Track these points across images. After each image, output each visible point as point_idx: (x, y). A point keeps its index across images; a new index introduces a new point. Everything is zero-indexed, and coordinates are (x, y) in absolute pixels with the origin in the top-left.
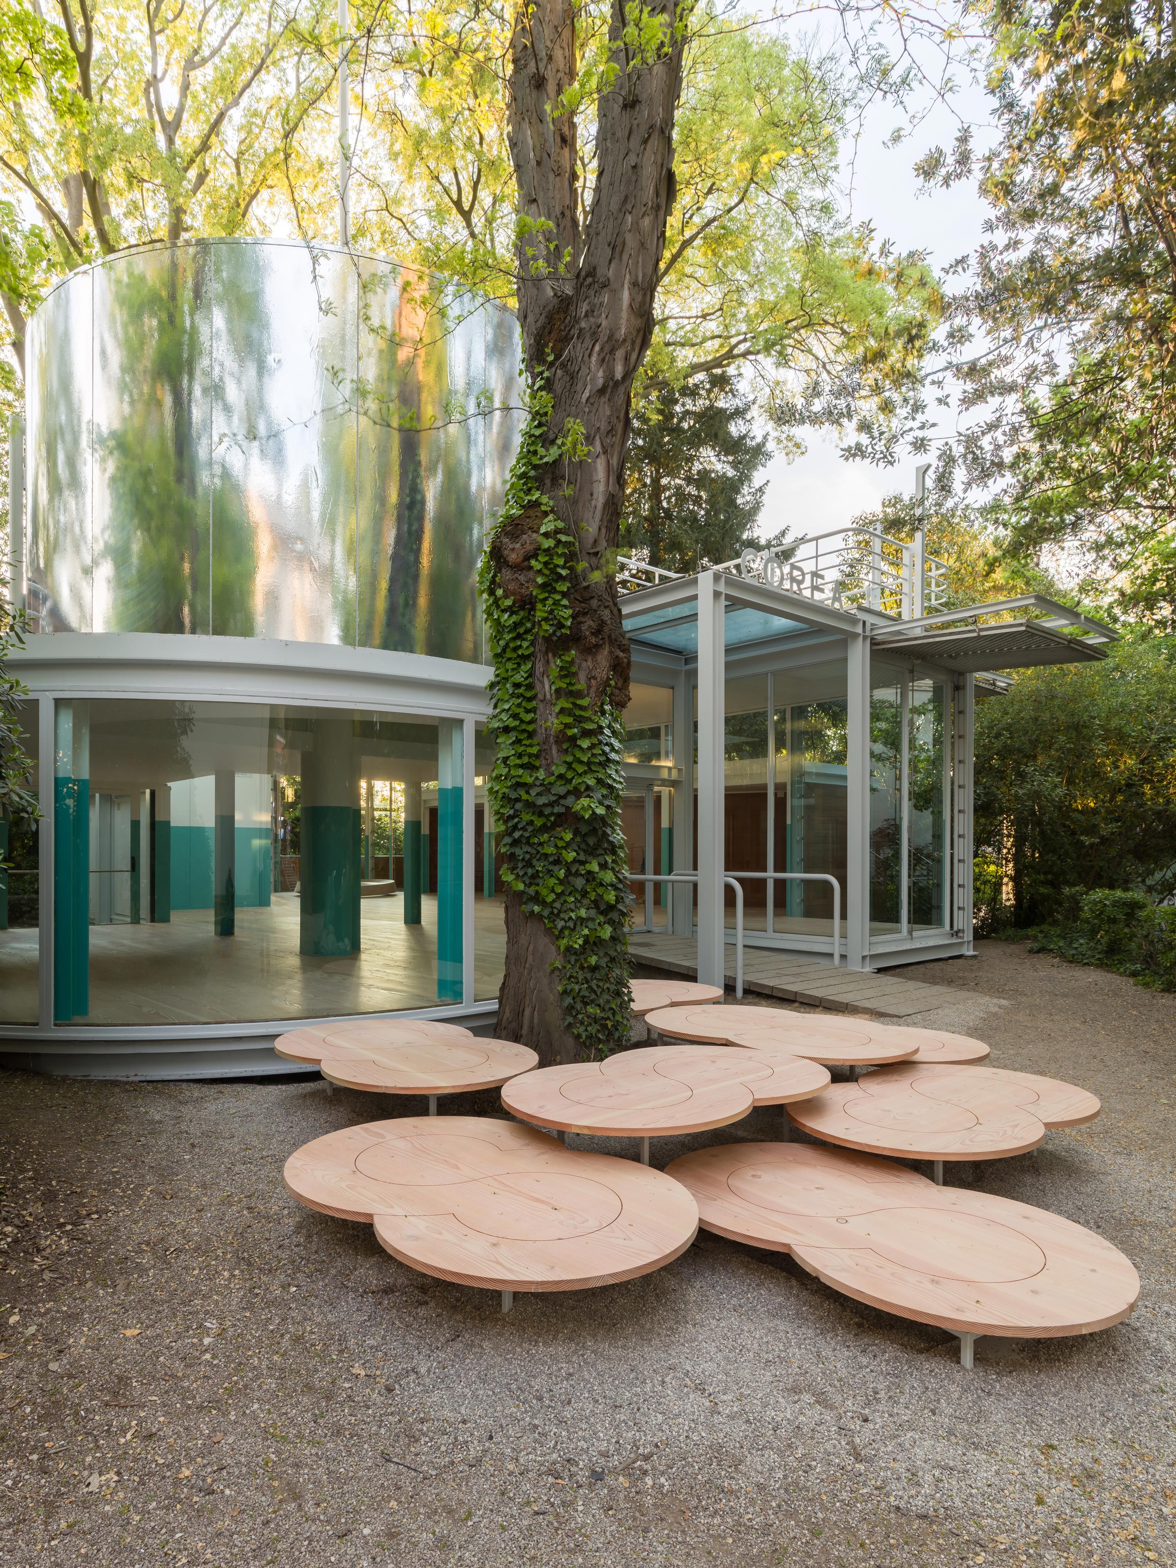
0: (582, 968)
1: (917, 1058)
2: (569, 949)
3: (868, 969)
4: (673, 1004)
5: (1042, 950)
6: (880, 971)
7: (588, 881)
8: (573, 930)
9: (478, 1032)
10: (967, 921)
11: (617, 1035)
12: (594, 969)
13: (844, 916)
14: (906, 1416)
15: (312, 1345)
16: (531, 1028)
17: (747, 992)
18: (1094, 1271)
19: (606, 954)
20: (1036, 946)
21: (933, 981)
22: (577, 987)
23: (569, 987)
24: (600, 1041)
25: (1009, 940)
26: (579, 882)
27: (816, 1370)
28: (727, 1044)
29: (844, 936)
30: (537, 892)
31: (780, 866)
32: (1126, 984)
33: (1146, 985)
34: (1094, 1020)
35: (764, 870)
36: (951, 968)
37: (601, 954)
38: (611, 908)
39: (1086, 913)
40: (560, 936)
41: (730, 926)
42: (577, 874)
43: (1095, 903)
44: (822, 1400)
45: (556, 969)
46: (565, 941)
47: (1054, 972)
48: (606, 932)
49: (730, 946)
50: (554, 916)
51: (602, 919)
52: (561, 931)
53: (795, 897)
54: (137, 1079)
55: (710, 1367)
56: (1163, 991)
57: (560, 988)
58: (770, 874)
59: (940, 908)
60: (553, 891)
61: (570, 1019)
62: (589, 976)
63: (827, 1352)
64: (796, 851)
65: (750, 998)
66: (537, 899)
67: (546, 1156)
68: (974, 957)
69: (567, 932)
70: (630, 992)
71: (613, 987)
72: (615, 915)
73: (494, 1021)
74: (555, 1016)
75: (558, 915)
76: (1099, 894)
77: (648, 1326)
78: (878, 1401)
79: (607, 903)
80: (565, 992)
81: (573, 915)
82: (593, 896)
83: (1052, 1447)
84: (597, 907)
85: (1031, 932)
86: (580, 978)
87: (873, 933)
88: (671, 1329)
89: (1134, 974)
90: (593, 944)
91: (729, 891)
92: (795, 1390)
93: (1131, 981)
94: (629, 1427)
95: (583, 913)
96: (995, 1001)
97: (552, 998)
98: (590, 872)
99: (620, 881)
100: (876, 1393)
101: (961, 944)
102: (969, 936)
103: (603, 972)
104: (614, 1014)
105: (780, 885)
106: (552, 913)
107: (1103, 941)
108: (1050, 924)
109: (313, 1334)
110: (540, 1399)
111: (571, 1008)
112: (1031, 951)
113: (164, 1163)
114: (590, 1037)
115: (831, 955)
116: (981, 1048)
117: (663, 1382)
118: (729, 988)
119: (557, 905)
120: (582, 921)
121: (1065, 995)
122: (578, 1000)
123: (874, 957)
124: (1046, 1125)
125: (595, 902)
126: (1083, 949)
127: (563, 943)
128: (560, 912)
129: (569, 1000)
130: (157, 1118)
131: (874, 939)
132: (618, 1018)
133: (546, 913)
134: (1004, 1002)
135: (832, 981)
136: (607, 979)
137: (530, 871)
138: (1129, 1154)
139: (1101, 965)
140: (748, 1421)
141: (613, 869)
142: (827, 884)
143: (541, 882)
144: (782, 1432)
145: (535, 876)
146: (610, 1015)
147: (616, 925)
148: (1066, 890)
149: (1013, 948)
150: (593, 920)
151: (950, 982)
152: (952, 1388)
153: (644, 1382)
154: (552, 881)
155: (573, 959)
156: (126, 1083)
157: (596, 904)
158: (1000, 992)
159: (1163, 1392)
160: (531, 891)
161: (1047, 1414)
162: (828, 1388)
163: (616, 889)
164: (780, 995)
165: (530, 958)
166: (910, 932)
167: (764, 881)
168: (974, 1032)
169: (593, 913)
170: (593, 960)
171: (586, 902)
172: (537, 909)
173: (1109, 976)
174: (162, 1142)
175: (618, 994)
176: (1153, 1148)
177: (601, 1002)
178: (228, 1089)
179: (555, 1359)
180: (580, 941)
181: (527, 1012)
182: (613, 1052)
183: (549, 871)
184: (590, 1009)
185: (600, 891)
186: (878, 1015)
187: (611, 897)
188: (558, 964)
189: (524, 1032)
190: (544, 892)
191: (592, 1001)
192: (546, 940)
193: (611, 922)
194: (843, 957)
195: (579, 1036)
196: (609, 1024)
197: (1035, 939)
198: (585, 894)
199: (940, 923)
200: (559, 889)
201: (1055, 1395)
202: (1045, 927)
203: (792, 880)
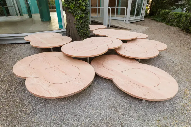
0: (80, 23)
1: (137, 38)
2: (77, 19)
3: (129, 23)
4: (98, 29)
5: (153, 20)
6: (130, 23)
7: (80, 5)
8: (77, 15)
9: (63, 35)
10: (143, 15)
11: (87, 35)
12: (82, 23)
13: (126, 14)
14: (132, 114)
15: (17, 103)
16: (72, 34)
17: (111, 26)
18: (169, 83)
19: (84, 20)
20: (152, 19)
21: (138, 24)
22: (79, 26)
23: (78, 26)
24: (84, 36)
25: (149, 18)
26: (78, 5)
27: (115, 102)
28: (106, 36)
29: (126, 18)
30: (70, 7)
31: (118, 6)
32: (165, 24)
33: (168, 25)
34: (161, 30)
35: (115, 6)
36: (140, 22)
37: (83, 20)
38: (85, 11)
39: (161, 14)
40: (75, 16)
41: (109, 16)
42: (77, 3)
43: (162, 12)
44: (116, 110)
45: (75, 23)
46: (76, 17)
47: (155, 23)
48: (84, 16)
49: (109, 19)
50: (73, 12)
51: (83, 13)
52: (75, 15)
53: (119, 11)
54: (6, 43)
55: (95, 103)
56: (170, 25)
57: (76, 27)
58: (116, 7)
59: (140, 13)
60: (73, 7)
61: (78, 32)
62: (81, 24)
63: (117, 97)
64: (120, 4)
65: (111, 27)
66: (70, 9)
67: (68, 61)
68: (144, 21)
69: (76, 16)
70: (89, 27)
71: (86, 26)
72: (86, 12)
73: (66, 33)
74: (76, 32)
75: (74, 12)
76: (163, 11)
77: (85, 94)
78: (126, 110)
79: (84, 9)
80: (77, 27)
81: (77, 12)
82: (81, 8)
83: (159, 120)
84: (82, 10)
85: (152, 17)
86: (80, 25)
87: (130, 17)
88: (89, 94)
89: (166, 23)
90: (81, 18)
91: (109, 9)
92: (111, 107)
93: (166, 24)
94: (77, 121)
95: (79, 11)
96: (147, 27)
97: (75, 29)
98: (80, 3)
99: (87, 5)
100: (126, 108)
101: (142, 19)
102: (143, 17)
103: (84, 23)
104: (86, 31)
105: (117, 9)
106: (73, 11)
107: (162, 18)
108: (155, 16)
109: (18, 99)
110: (60, 115)
111: (78, 30)
112: (152, 20)
113: (3, 61)
114: (82, 35)
115: (124, 20)
116: (146, 36)
117: (86, 108)
118: (108, 26)
119: (74, 10)
120: (79, 13)
121: (156, 26)
122: (79, 29)
123: (130, 21)
124: (159, 51)
125: (81, 9)
126: (159, 19)
127: (76, 18)
128: (75, 11)
129: (78, 29)
130: (6, 51)
131: (131, 18)
132: (87, 32)
133: (72, 12)
134: (148, 28)
135: (123, 25)
136: (84, 25)
137: (68, 2)
138: (167, 53)
139: (162, 22)
140: (101, 117)
141: (85, 2)
142: (124, 9)
143: (70, 5)
144: (107, 119)
145: (69, 3)
146: (85, 31)
147: (86, 14)
148: (159, 10)
149: (149, 19)
150: (81, 13)
151: (140, 25)
152: (141, 107)
153: (82, 108)
154: (72, 5)
155: (78, 21)
156: (4, 44)
157: (82, 9)
158: (147, 26)
159: (178, 104)
160: (69, 7)
161: (158, 112)
162: (117, 107)
163: (85, 6)
164: (116, 27)
165: (70, 21)
166: (135, 17)
167: (115, 8)
168: (144, 32)
169: (81, 12)
170: (82, 21)
171: (80, 9)
172: (70, 11)
173: (163, 23)
174: (4, 56)
175: (87, 28)
176: (171, 51)
177: (84, 29)
178: (22, 45)
179: (64, 105)
180: (79, 17)
181: (71, 31)
182: (86, 38)
183: (72, 2)
184: (81, 31)
185: (82, 7)
186: (130, 30)
187: (85, 8)
188: (75, 22)
189: (71, 35)
190: (71, 7)
191: (82, 29)
192: (73, 17)
193: (85, 14)
194: (125, 21)
195: (80, 35)
196: (85, 33)
197: (152, 18)
198: (79, 8)
199: (140, 15)
200: (74, 6)
201: (160, 107)
202: (154, 16)
203: (119, 8)
